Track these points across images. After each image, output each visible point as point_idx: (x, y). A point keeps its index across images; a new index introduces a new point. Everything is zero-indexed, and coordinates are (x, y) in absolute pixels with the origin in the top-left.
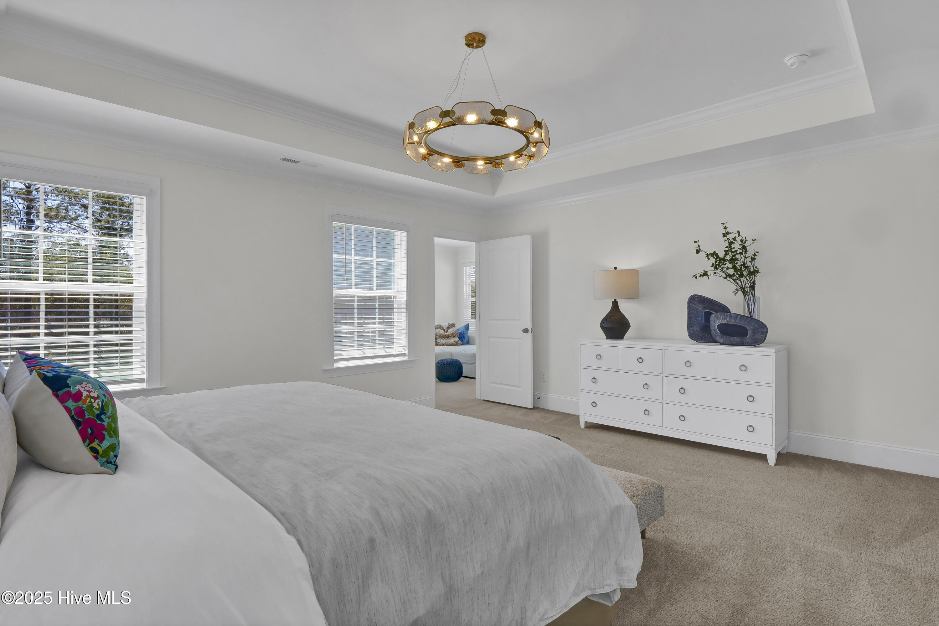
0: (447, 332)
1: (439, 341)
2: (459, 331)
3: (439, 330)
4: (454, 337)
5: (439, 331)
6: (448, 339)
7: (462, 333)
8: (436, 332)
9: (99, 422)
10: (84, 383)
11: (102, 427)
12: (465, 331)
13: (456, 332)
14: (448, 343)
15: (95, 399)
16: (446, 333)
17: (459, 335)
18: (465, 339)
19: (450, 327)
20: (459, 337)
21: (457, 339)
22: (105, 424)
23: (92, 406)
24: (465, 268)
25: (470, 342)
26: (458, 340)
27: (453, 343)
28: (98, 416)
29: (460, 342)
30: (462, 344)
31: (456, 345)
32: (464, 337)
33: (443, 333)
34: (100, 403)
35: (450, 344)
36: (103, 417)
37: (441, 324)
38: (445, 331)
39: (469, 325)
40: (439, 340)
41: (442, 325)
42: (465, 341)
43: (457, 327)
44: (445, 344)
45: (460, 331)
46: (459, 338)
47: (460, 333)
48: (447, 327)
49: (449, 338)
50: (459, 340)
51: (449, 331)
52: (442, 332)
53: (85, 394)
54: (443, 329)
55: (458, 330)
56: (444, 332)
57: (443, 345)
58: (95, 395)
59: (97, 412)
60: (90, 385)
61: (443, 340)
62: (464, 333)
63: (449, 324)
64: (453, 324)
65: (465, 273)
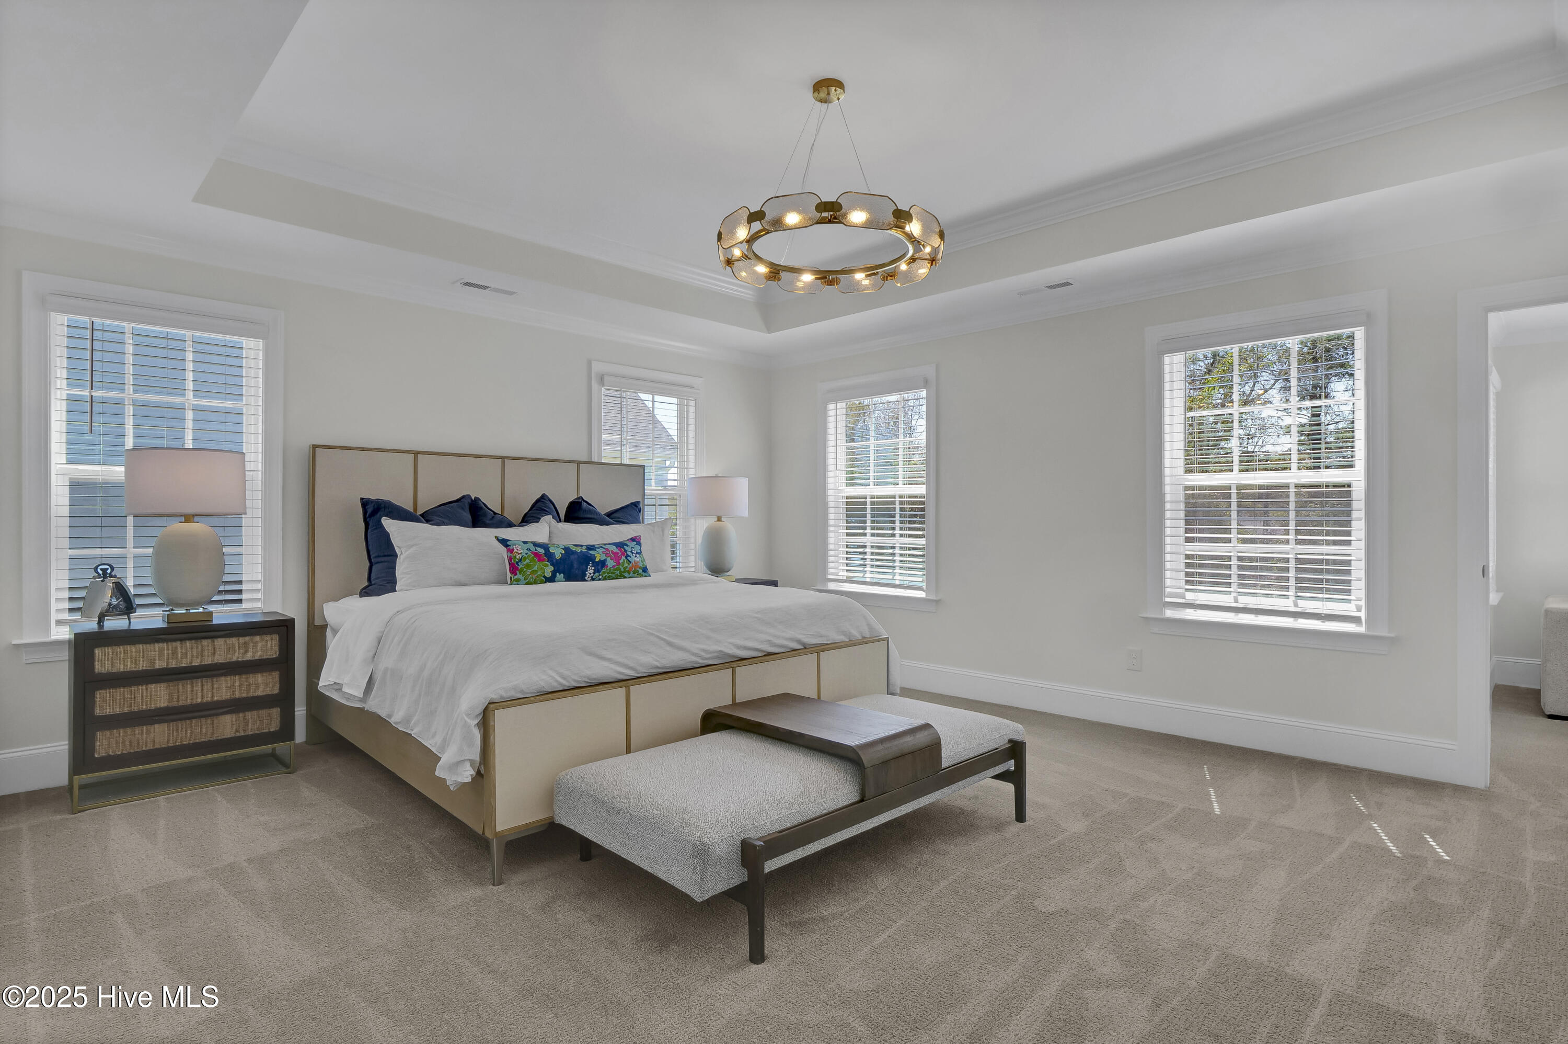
9: (517, 566)
10: (517, 545)
11: (517, 569)
15: (519, 554)
22: (519, 567)
23: (516, 557)
28: (517, 563)
34: (521, 557)
36: (519, 563)
53: (515, 550)
58: (520, 552)
59: (517, 560)
60: (520, 547)
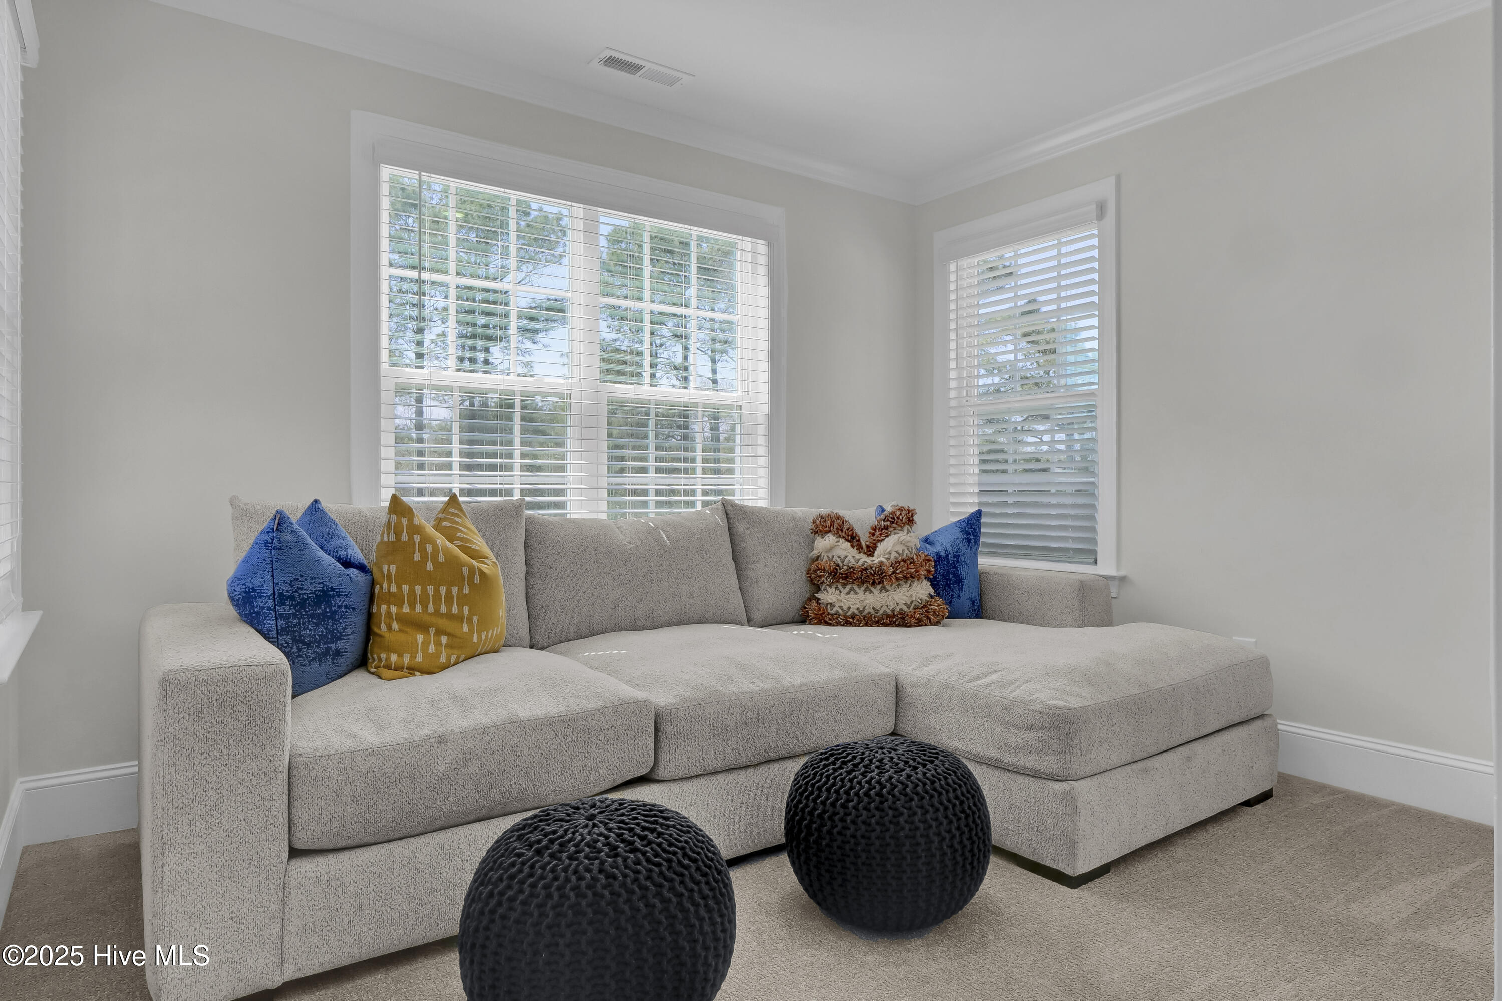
0: (871, 550)
1: (830, 596)
2: (932, 550)
3: (830, 539)
4: (908, 577)
5: (832, 548)
6: (876, 590)
7: (951, 558)
8: (815, 552)
12: (963, 548)
13: (918, 556)
14: (877, 611)
16: (865, 560)
17: (935, 567)
18: (966, 587)
19: (886, 528)
20: (935, 578)
21: (921, 590)
24: (952, 267)
25: (990, 603)
26: (932, 597)
27: (902, 613)
29: (938, 604)
30: (953, 615)
31: (919, 623)
32: (959, 581)
33: (850, 558)
35: (888, 616)
37: (842, 512)
38: (860, 547)
39: (983, 520)
40: (830, 590)
41: (847, 518)
42: (965, 596)
43: (923, 527)
44: (861, 612)
45: (938, 548)
46: (934, 583)
47: (938, 558)
48: (875, 529)
49: (881, 582)
50: (932, 591)
51: (882, 547)
52: (846, 553)
54: (853, 538)
55: (926, 540)
56: (854, 552)
57: (850, 620)
61: (852, 595)
62: (957, 556)
63: (883, 510)
64: (901, 509)
65: (952, 287)
